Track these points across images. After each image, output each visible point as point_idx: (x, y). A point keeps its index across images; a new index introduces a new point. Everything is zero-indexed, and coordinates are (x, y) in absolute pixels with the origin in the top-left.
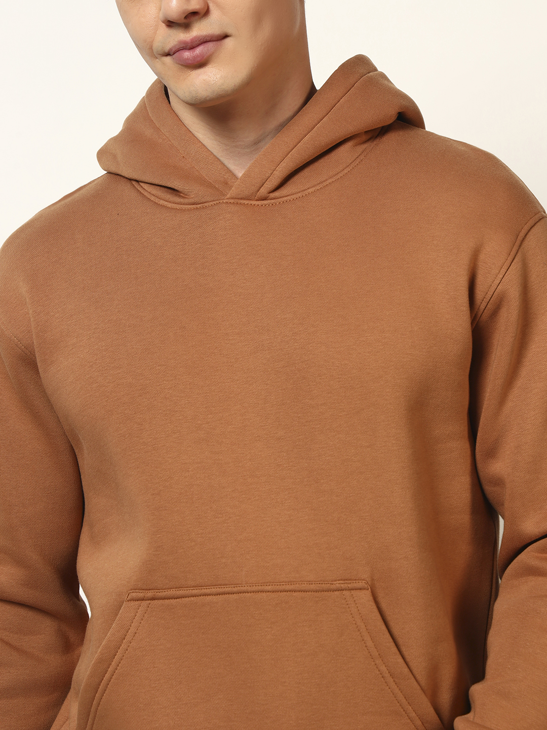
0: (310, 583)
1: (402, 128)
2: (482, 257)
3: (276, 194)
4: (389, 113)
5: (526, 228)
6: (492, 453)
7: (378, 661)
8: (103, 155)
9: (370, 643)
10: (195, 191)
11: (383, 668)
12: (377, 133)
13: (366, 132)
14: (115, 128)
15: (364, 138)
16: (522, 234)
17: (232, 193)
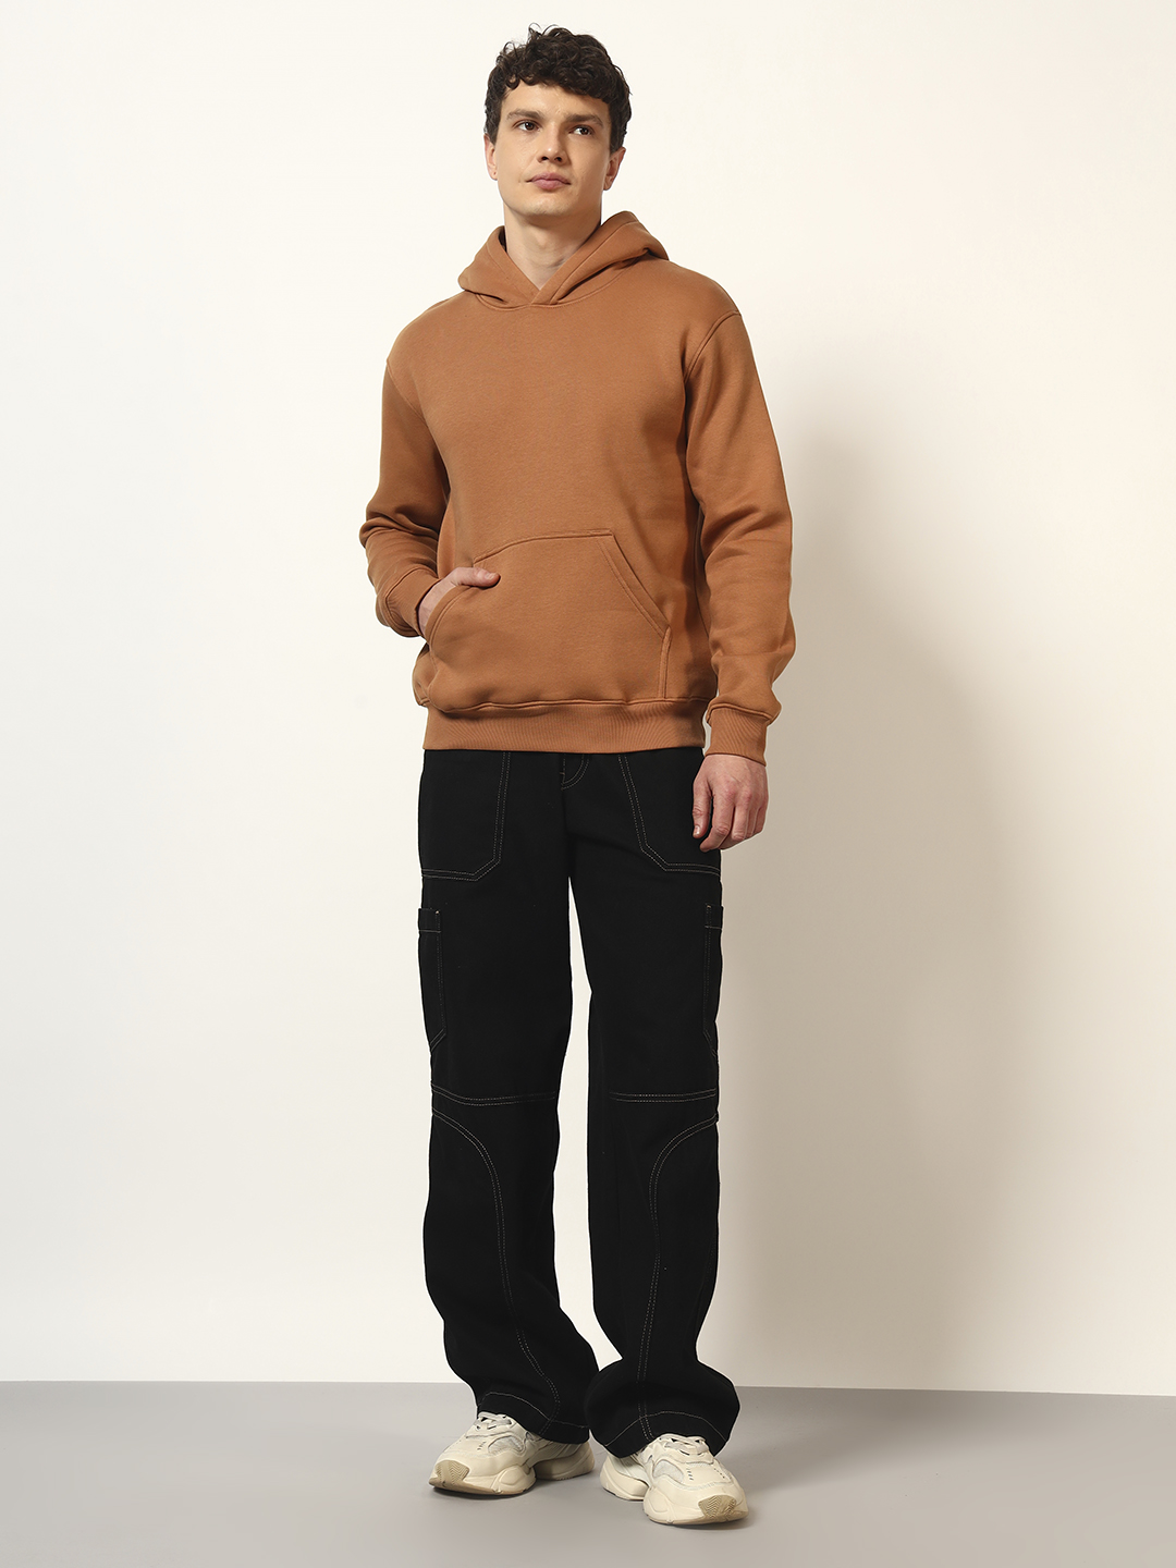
0: (574, 532)
1: (649, 259)
2: (689, 337)
3: (567, 298)
4: (635, 246)
5: (719, 320)
6: (696, 465)
7: (621, 578)
8: (461, 278)
9: (615, 567)
10: (513, 300)
11: (624, 582)
12: (630, 262)
13: (624, 261)
14: (470, 260)
15: (623, 265)
16: (716, 324)
17: (535, 300)
